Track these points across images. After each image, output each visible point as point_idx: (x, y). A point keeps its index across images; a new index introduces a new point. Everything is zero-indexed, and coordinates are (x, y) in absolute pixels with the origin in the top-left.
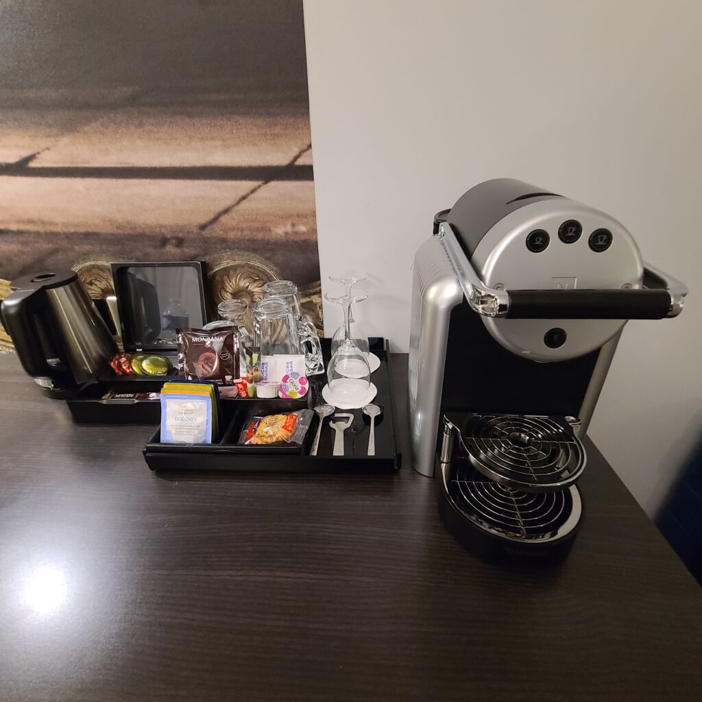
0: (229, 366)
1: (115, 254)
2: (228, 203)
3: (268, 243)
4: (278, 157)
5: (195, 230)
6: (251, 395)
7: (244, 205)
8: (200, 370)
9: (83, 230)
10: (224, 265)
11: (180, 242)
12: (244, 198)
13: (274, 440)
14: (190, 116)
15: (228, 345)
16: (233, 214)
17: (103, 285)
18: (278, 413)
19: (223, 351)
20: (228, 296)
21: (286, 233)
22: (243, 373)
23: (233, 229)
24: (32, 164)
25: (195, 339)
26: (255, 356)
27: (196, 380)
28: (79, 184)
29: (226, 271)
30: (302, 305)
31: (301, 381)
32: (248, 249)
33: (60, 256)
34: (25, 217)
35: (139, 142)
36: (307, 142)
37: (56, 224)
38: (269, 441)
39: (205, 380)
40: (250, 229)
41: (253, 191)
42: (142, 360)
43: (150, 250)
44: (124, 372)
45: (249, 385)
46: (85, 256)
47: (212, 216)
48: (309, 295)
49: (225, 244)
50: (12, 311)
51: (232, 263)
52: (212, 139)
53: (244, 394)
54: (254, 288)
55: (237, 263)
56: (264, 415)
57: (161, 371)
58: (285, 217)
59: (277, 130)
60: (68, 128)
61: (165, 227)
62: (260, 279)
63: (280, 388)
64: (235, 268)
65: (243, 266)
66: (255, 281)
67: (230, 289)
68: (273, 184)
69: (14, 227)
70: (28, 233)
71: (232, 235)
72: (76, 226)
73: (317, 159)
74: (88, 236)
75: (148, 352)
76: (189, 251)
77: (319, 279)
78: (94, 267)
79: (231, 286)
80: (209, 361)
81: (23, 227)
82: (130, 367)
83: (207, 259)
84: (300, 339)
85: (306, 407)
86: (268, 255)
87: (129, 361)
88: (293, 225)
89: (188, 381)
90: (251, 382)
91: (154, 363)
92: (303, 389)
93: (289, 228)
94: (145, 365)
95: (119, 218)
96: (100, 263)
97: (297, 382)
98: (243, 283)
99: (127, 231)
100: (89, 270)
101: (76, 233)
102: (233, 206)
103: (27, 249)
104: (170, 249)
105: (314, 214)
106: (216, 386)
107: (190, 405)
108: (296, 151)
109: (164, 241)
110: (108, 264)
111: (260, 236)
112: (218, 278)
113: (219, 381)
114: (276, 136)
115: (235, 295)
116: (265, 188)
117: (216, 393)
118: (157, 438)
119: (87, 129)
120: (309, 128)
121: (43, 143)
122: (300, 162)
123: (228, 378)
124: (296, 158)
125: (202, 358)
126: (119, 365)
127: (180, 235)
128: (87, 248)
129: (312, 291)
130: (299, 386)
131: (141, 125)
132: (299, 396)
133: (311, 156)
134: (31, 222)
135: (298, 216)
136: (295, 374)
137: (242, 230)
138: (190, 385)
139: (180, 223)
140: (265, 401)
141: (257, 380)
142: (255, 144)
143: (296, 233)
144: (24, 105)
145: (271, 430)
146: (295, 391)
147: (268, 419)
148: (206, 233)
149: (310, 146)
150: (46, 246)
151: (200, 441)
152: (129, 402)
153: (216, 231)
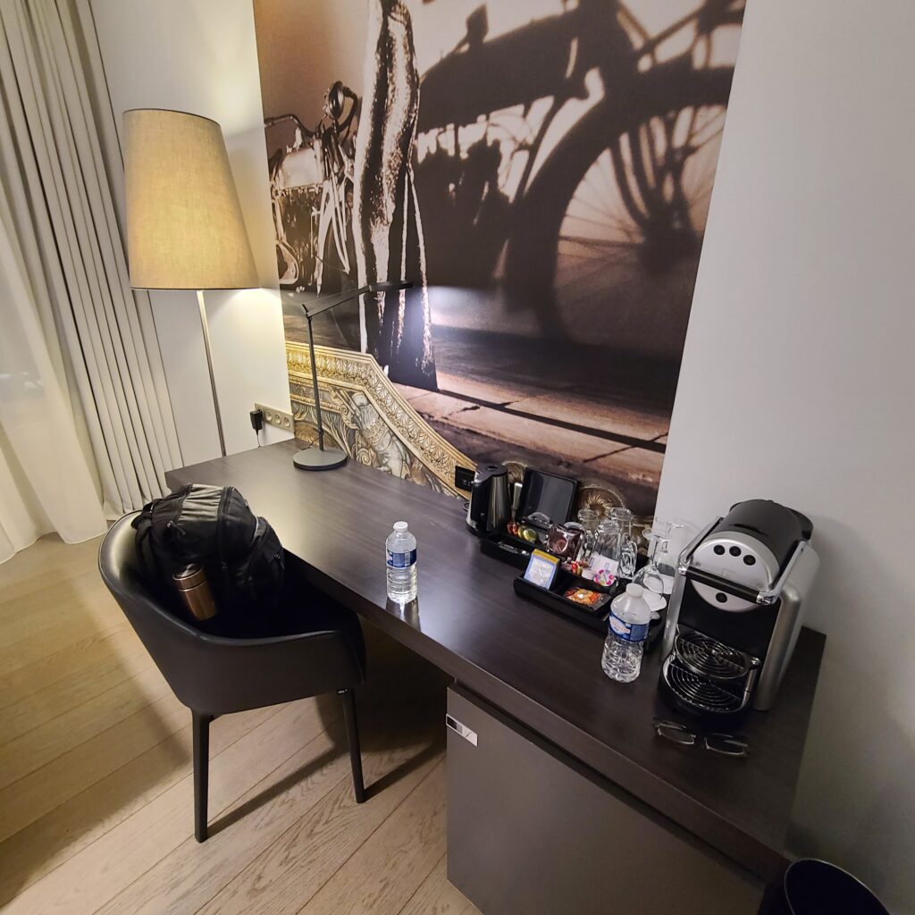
0: (572, 553)
1: (530, 462)
2: (605, 452)
3: (625, 482)
4: (645, 435)
5: (581, 462)
6: (578, 573)
7: (615, 456)
8: (555, 548)
9: (518, 444)
10: (591, 486)
11: (569, 465)
12: (616, 452)
13: (582, 602)
14: (598, 403)
15: (575, 540)
16: (607, 458)
17: (516, 476)
18: (590, 590)
19: (571, 542)
20: (588, 506)
21: (638, 479)
22: (578, 559)
23: (604, 467)
24: (507, 407)
25: (558, 530)
26: (588, 552)
27: (551, 553)
28: (526, 421)
29: (592, 490)
30: (634, 528)
31: (610, 577)
32: (609, 481)
33: (500, 454)
34: (492, 430)
35: (565, 409)
36: (666, 431)
37: (505, 437)
38: (579, 601)
39: (556, 555)
40: (614, 470)
41: (623, 450)
42: (523, 530)
43: (550, 465)
44: (512, 532)
45: (579, 567)
46: (514, 457)
47: (593, 456)
48: (643, 523)
49: (596, 474)
50: (477, 485)
51: (596, 487)
52: (608, 417)
53: (574, 571)
54: (607, 507)
55: (600, 487)
56: (582, 588)
57: (532, 540)
58: (639, 470)
59: (648, 421)
60: (532, 395)
61: (563, 455)
62: (612, 502)
63: (596, 576)
64: (597, 490)
65: (603, 491)
66: (608, 502)
67: (590, 502)
68: (637, 449)
69: (484, 433)
70: (490, 437)
71: (602, 471)
72: (515, 441)
73: (670, 442)
74: (520, 448)
75: (529, 525)
76: (572, 472)
77: (653, 514)
78: (515, 464)
79: (591, 500)
80: (562, 545)
81: (489, 434)
82: (517, 531)
83: (582, 480)
84: (622, 551)
85: (608, 593)
86: (622, 489)
87: (517, 527)
88: (644, 476)
89: (546, 552)
90: (581, 565)
91: (530, 533)
92: (610, 582)
93: (641, 477)
94: (525, 533)
95: (540, 443)
96: (520, 463)
97: (607, 576)
98: (599, 501)
99: (542, 451)
100: (512, 465)
101: (514, 445)
102: (608, 455)
103: (486, 446)
104: (562, 468)
105: (660, 473)
106: (561, 561)
107: (545, 565)
108: (657, 434)
109: (560, 462)
110: (526, 466)
111: (620, 476)
112: (585, 493)
113: (563, 559)
114: (645, 424)
115: (593, 507)
116: (631, 450)
117: (560, 565)
118: (523, 576)
119: (541, 397)
120: (669, 424)
121: (517, 398)
122: (659, 441)
123: (569, 559)
124: (656, 439)
125: (558, 542)
126: (511, 528)
127: (571, 462)
128: (516, 453)
129: (646, 521)
130: (608, 580)
131: (569, 401)
132: (605, 585)
133: (667, 440)
134: (494, 433)
135: (649, 471)
136: (608, 572)
137: (609, 469)
138: (548, 555)
139: (573, 455)
140: (585, 580)
141: (586, 567)
142: (632, 425)
143: (645, 481)
144: (516, 381)
145: (582, 596)
146: (604, 581)
147: (583, 591)
148: (587, 465)
149: (667, 434)
150: (496, 447)
151: (544, 586)
152: (512, 552)
153: (593, 465)
